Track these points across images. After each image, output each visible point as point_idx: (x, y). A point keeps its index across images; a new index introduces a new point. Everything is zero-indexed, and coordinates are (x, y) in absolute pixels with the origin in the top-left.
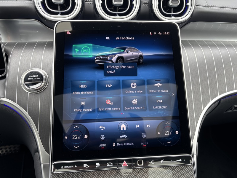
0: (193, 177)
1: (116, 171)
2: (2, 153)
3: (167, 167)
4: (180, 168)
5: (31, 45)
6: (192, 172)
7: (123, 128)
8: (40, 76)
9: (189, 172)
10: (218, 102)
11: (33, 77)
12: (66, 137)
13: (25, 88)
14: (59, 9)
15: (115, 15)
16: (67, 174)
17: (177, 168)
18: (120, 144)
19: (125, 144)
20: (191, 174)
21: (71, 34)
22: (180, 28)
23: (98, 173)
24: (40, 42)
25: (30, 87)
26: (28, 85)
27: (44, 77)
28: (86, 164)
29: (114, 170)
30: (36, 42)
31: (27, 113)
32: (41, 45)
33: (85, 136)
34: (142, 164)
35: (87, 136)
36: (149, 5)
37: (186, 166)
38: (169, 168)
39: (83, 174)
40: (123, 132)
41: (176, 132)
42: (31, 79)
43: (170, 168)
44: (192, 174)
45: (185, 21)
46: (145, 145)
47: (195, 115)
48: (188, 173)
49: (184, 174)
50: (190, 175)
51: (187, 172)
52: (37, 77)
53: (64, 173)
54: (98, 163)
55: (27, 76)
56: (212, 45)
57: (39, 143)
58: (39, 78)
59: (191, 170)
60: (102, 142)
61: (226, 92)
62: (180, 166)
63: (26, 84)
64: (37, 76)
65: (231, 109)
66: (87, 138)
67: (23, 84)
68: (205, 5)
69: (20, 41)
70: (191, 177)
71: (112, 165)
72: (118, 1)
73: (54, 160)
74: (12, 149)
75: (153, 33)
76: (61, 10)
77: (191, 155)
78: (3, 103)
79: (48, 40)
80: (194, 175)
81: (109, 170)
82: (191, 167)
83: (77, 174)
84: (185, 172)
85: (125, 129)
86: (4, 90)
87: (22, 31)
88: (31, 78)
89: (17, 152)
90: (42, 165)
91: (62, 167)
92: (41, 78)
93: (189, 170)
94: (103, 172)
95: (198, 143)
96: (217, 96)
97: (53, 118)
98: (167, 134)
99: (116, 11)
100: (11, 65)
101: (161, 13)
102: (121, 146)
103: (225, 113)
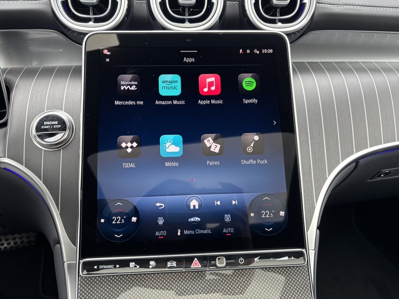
0: (308, 286)
1: (181, 274)
3: (264, 269)
4: (285, 270)
5: (47, 72)
6: (306, 278)
7: (194, 206)
8: (62, 122)
9: (301, 276)
10: (355, 163)
11: (49, 125)
12: (102, 221)
13: (37, 142)
14: (91, 12)
15: (183, 21)
16: (104, 279)
18: (188, 232)
19: (197, 231)
20: (303, 280)
21: (110, 53)
22: (290, 43)
23: (153, 277)
24: (64, 66)
25: (45, 140)
26: (41, 137)
27: (68, 124)
28: (134, 263)
29: (179, 272)
30: (56, 67)
31: (42, 182)
32: (63, 72)
33: (133, 218)
34: (223, 264)
35: (136, 218)
36: (239, 5)
38: (268, 271)
39: (129, 278)
40: (194, 213)
41: (281, 212)
42: (47, 127)
43: (270, 270)
44: (305, 280)
45: (301, 29)
46: (229, 233)
47: (315, 186)
48: (299, 278)
49: (292, 280)
50: (302, 282)
51: (297, 277)
52: (56, 125)
53: (99, 276)
54: (153, 262)
55: (41, 123)
56: (345, 69)
57: (61, 229)
58: (60, 126)
60: (160, 228)
61: (367, 148)
62: (285, 267)
63: (39, 136)
64: (56, 122)
65: (380, 176)
66: (135, 221)
67: (35, 136)
68: (335, 2)
69: (30, 66)
71: (175, 265)
73: (82, 256)
74: (25, 240)
75: (244, 51)
76: (94, 14)
77: (304, 250)
78: (3, 166)
79: (74, 64)
80: (309, 281)
81: (171, 273)
82: (305, 270)
83: (119, 278)
84: (293, 277)
85: (197, 207)
86: (5, 145)
87: (34, 49)
88: (46, 125)
90: (66, 264)
91: (96, 267)
92: (63, 126)
93: (300, 274)
94: (160, 276)
95: (318, 231)
96: (353, 153)
97: (81, 190)
98: (265, 215)
99: (185, 15)
100: (15, 105)
101: (259, 17)
102: (191, 235)
103: (369, 182)
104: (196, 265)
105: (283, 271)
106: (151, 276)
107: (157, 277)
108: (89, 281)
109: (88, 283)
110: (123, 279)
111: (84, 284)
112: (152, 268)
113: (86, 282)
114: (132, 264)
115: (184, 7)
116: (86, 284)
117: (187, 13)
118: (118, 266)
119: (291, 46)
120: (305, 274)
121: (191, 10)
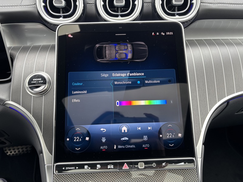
0: (197, 181)
2: (15, 153)
3: (169, 171)
4: (182, 171)
5: (35, 49)
6: (196, 176)
7: (124, 130)
8: (43, 79)
9: (192, 175)
10: (227, 103)
11: (36, 81)
12: (68, 139)
13: (29, 91)
14: (61, 12)
15: (117, 16)
16: (68, 175)
17: (180, 172)
18: (121, 147)
19: (126, 146)
20: (194, 178)
21: (72, 37)
22: (184, 28)
23: (99, 175)
24: (44, 45)
26: (32, 88)
27: (47, 80)
28: (87, 166)
29: (115, 172)
30: (41, 45)
31: (31, 116)
32: (45, 49)
33: (87, 138)
34: (143, 167)
35: (88, 138)
36: (152, 5)
37: (189, 169)
38: (171, 171)
39: (84, 175)
40: (125, 135)
41: (179, 134)
42: (35, 82)
43: (173, 171)
44: (195, 177)
45: (191, 19)
46: (146, 147)
47: (201, 117)
49: (187, 177)
50: (193, 179)
51: (190, 175)
53: (66, 174)
54: (99, 165)
55: (31, 80)
56: (220, 43)
57: (43, 144)
58: (42, 81)
59: (194, 174)
60: (104, 144)
61: (234, 93)
62: (182, 169)
63: (30, 88)
64: (40, 79)
66: (88, 140)
67: (27, 88)
68: (212, 2)
69: (25, 45)
70: (192, 181)
71: (113, 167)
72: (119, 2)
73: (56, 161)
74: (25, 150)
75: (155, 33)
76: (63, 13)
77: (194, 159)
78: (8, 106)
79: (51, 44)
80: (197, 178)
82: (195, 171)
83: (78, 175)
84: (188, 176)
85: (126, 131)
86: (10, 93)
87: (28, 35)
88: (34, 81)
89: (29, 152)
90: (46, 166)
91: (64, 168)
92: (44, 81)
93: (192, 174)
94: (104, 174)
95: (203, 146)
96: (225, 97)
97: (55, 120)
98: (169, 136)
99: (118, 12)
100: (16, 69)
101: (164, 12)
102: (122, 148)
103: (236, 114)
104: (126, 167)
105: (181, 171)
106: (97, 174)
107: (101, 174)
108: (60, 177)
109: (59, 178)
110: (81, 176)
111: (56, 179)
112: (98, 169)
113: (58, 177)
114: (86, 167)
115: (118, 7)
116: (58, 179)
117: (119, 11)
118: (77, 168)
119: (184, 30)
120: (195, 173)
121: (123, 9)
